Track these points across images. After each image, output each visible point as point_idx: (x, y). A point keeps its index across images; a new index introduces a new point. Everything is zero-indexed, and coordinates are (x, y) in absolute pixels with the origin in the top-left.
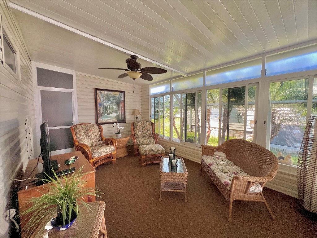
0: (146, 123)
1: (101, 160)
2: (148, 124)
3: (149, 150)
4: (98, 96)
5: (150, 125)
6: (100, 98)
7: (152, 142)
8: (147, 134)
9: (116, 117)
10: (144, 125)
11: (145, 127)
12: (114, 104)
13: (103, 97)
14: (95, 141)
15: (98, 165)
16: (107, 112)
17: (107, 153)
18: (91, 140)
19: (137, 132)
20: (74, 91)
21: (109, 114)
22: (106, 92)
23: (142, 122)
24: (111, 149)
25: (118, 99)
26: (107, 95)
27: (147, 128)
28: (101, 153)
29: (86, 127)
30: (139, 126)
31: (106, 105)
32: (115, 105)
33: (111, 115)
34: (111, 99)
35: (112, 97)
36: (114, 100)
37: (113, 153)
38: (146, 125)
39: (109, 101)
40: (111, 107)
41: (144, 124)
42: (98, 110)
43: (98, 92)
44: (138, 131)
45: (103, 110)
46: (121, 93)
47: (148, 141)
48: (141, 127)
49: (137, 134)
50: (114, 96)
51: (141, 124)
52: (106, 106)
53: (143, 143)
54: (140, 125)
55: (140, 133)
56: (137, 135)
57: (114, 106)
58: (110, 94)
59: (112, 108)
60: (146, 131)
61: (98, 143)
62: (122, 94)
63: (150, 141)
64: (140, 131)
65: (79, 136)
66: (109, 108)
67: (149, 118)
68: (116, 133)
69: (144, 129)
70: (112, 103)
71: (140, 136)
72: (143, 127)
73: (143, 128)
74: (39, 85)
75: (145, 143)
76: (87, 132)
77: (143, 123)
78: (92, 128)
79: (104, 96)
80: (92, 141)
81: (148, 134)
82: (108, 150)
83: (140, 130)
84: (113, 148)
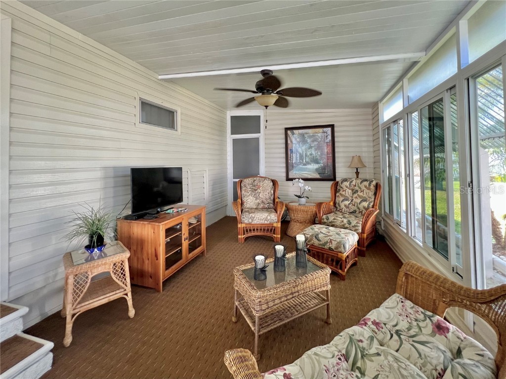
0: (361, 183)
1: (254, 230)
2: (366, 187)
3: (312, 236)
4: (289, 138)
5: (369, 189)
6: (291, 142)
7: (353, 224)
8: (358, 208)
9: (317, 170)
10: (357, 188)
11: (357, 191)
12: (313, 148)
13: (296, 139)
14: (263, 202)
15: (250, 234)
16: (303, 161)
17: (263, 222)
18: (256, 199)
19: (339, 199)
20: (261, 136)
21: (305, 165)
22: (301, 131)
23: (351, 182)
24: (269, 218)
25: (321, 139)
26: (303, 135)
27: (361, 194)
28: (252, 219)
29: (254, 181)
30: (345, 188)
31: (300, 150)
32: (316, 150)
33: (309, 166)
34: (309, 141)
35: (310, 137)
36: (313, 141)
37: (275, 225)
38: (360, 188)
39: (304, 144)
40: (308, 154)
41: (355, 186)
42: (289, 159)
43: (289, 132)
44: (341, 199)
45: (297, 159)
46: (325, 129)
47: (345, 221)
48: (350, 191)
49: (339, 204)
50: (313, 136)
51: (350, 185)
52: (301, 152)
53: (334, 222)
54: (347, 187)
55: (347, 203)
56: (339, 206)
57: (314, 153)
58: (307, 133)
59: (311, 154)
60: (359, 201)
61: (266, 206)
62: (329, 130)
63: (349, 223)
64: (347, 200)
65: (243, 192)
66: (306, 155)
67: (380, 174)
68: (296, 196)
69: (356, 195)
70: (311, 147)
71: (344, 209)
72: (355, 192)
73: (353, 194)
74: (232, 134)
75: (338, 223)
76: (254, 188)
77: (354, 183)
78: (261, 184)
79: (298, 138)
80: (258, 201)
81: (361, 206)
82: (264, 217)
83: (346, 196)
84: (273, 216)
